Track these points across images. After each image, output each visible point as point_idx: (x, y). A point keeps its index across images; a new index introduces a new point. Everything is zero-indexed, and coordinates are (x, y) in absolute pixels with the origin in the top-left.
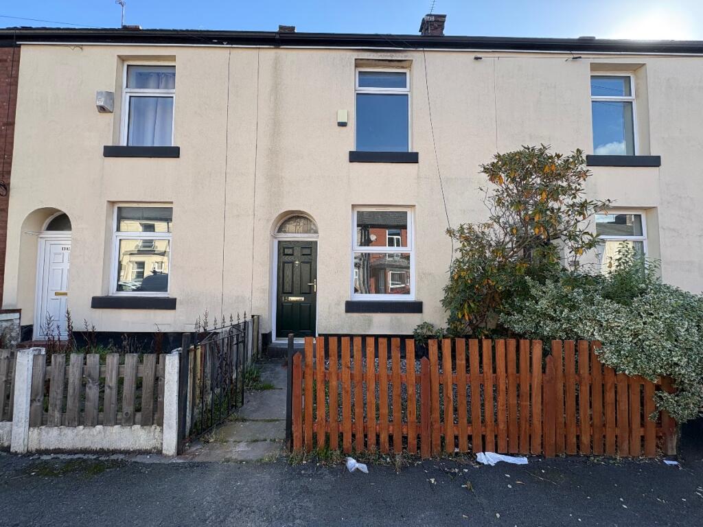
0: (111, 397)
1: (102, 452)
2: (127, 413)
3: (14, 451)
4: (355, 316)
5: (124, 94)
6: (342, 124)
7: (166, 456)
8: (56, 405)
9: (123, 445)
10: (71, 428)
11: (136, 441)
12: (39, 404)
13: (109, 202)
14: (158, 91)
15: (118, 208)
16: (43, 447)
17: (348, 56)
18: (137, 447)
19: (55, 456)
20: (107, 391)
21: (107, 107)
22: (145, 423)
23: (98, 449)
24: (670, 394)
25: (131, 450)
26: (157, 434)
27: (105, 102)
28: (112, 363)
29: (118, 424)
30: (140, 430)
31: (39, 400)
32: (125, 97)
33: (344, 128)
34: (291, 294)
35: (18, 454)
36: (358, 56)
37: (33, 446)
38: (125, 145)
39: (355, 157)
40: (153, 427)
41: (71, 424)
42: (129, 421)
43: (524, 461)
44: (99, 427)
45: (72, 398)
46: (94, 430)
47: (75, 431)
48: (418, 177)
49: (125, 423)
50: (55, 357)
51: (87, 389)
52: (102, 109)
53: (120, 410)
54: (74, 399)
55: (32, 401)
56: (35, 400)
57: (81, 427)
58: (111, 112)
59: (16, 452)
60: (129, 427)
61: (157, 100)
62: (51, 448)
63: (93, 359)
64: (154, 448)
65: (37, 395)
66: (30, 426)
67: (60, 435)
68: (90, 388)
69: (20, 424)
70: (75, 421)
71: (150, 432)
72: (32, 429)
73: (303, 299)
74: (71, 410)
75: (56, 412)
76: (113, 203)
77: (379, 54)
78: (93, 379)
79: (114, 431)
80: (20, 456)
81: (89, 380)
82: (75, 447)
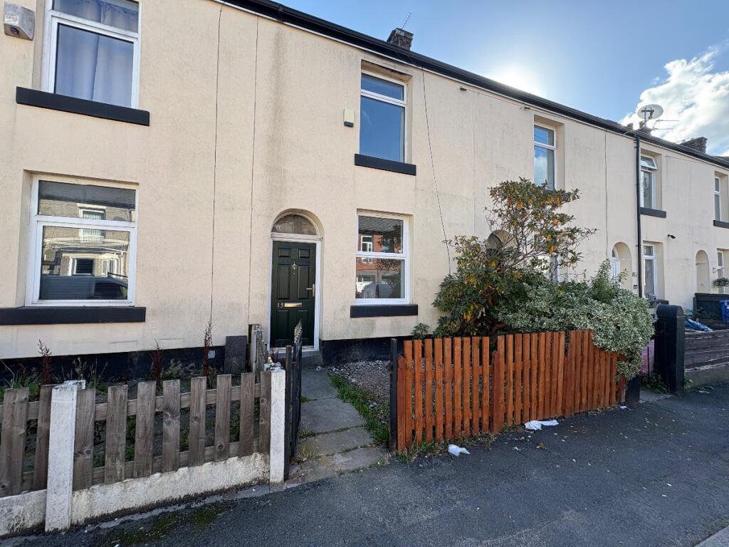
0: (199, 430)
1: (188, 499)
2: (221, 446)
3: (51, 530)
4: (361, 321)
5: (48, 19)
6: (349, 125)
7: (275, 484)
8: (118, 453)
9: (215, 485)
10: (142, 479)
11: (232, 477)
12: (88, 457)
13: (26, 171)
14: (98, 25)
15: (40, 181)
16: (97, 513)
17: (355, 55)
18: (234, 482)
19: (122, 519)
20: (193, 424)
21: (25, 30)
22: (244, 452)
23: (182, 497)
24: (625, 361)
25: (226, 488)
26: (258, 463)
27: (22, 22)
28: (200, 389)
29: (207, 461)
30: (236, 462)
31: (88, 452)
32: (51, 24)
33: (350, 128)
34: (288, 300)
35: (61, 531)
36: (365, 57)
37: (81, 514)
38: (51, 91)
39: (361, 161)
40: (253, 456)
41: (141, 473)
42: (223, 455)
43: (555, 423)
44: (183, 470)
45: (143, 441)
46: (176, 474)
47: (148, 481)
48: (416, 189)
49: (218, 458)
50: (114, 390)
51: (164, 425)
52: (14, 31)
53: (211, 443)
54: (146, 441)
55: (76, 455)
56: (81, 452)
57: (158, 475)
58: (31, 40)
59: (56, 530)
60: (223, 462)
61: (99, 38)
62: (111, 512)
63: (171, 387)
64: (255, 479)
65: (85, 445)
66: (74, 489)
67: (125, 491)
68: (169, 423)
69: (61, 490)
70: (148, 469)
71: (250, 463)
72: (77, 493)
73: (301, 304)
74: (141, 456)
75: (118, 462)
76: (30, 173)
77: (384, 61)
78: (172, 413)
79: (203, 471)
80: (63, 533)
81: (168, 414)
82: (148, 502)
